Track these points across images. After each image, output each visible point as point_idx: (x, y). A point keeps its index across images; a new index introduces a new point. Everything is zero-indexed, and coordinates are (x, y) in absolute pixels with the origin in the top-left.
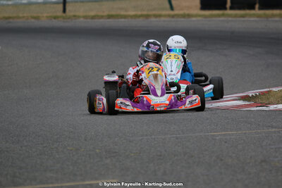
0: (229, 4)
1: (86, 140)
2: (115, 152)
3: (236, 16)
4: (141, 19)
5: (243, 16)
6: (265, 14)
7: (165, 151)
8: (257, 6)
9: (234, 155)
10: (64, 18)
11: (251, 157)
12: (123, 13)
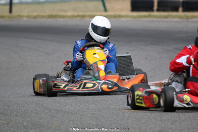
0: (156, 7)
1: (16, 116)
2: (40, 125)
3: (160, 17)
4: (78, 19)
5: (166, 17)
6: (186, 16)
7: (82, 124)
8: (181, 9)
9: (137, 127)
10: (10, 17)
11: (151, 128)
12: (61, 14)
